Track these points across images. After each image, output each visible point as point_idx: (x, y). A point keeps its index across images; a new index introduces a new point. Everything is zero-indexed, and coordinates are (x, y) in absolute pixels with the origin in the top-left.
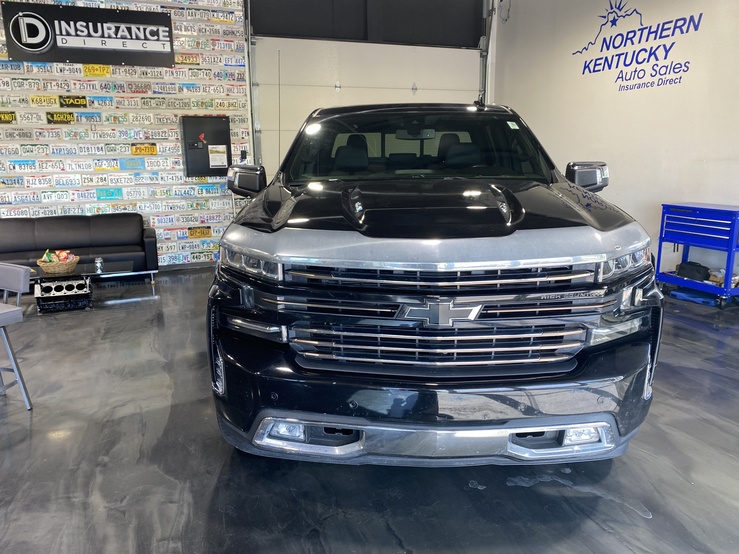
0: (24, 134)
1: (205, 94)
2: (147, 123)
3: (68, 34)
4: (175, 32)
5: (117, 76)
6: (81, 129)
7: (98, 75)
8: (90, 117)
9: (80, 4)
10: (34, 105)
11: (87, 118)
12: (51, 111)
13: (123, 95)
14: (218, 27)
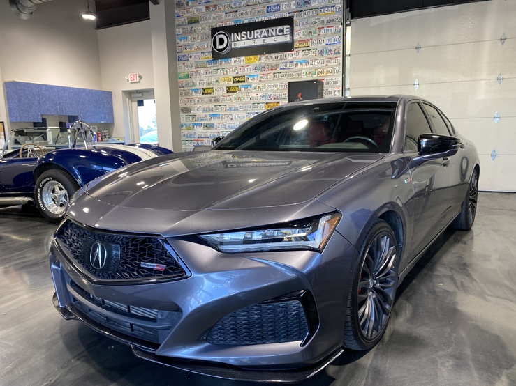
0: (217, 100)
1: (311, 66)
2: (275, 89)
3: (238, 40)
4: (295, 28)
5: (262, 61)
6: (241, 95)
7: (252, 62)
8: (246, 87)
9: (246, 22)
10: (221, 83)
11: (245, 88)
12: (229, 86)
13: (263, 72)
14: (323, 19)
